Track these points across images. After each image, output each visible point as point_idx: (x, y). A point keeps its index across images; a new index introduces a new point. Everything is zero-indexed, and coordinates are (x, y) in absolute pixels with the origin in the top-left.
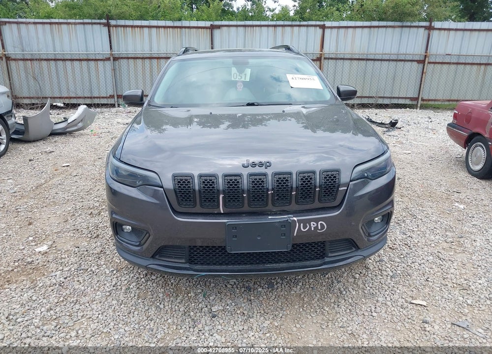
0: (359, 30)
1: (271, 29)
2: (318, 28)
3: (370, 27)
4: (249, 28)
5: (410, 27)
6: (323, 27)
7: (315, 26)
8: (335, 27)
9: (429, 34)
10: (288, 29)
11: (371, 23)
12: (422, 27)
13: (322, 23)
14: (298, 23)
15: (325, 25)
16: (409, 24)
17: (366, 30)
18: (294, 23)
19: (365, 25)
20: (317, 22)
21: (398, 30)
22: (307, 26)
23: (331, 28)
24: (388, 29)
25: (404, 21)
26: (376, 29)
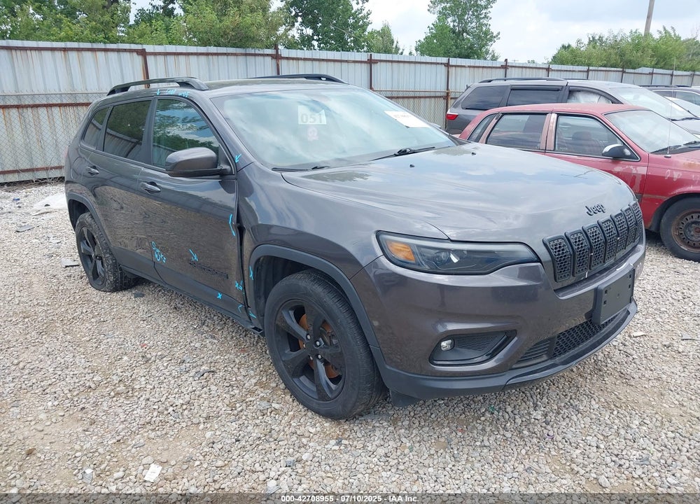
0: (193, 59)
1: (59, 54)
2: (135, 54)
3: (207, 54)
4: (18, 52)
5: (255, 55)
6: (143, 53)
7: (131, 51)
8: (160, 54)
9: (278, 65)
10: (88, 54)
11: (207, 49)
12: (268, 55)
13: (139, 47)
14: (102, 46)
15: (145, 49)
16: (252, 51)
17: (203, 58)
18: (95, 46)
19: (199, 52)
20: (132, 45)
21: (241, 59)
22: (118, 50)
23: (155, 54)
24: (229, 57)
25: (248, 47)
26: (215, 57)
